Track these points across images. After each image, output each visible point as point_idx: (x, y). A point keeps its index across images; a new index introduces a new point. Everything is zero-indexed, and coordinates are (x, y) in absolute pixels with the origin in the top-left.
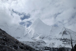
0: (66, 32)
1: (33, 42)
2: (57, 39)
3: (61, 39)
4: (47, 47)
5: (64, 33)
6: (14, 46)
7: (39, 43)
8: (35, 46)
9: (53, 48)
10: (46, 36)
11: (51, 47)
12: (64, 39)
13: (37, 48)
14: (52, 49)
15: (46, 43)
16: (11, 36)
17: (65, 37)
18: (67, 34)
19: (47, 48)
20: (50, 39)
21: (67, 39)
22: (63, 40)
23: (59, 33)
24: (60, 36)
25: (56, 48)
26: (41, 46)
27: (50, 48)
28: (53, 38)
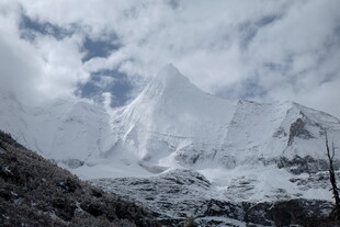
0: (307, 127)
1: (146, 182)
2: (266, 163)
3: (283, 163)
4: (217, 202)
5: (298, 130)
6: (55, 205)
7: (176, 184)
8: (158, 198)
9: (246, 206)
10: (209, 151)
11: (237, 201)
12: (295, 162)
13: (168, 206)
14: (241, 211)
15: (208, 184)
16: (40, 159)
17: (303, 148)
18: (309, 136)
19: (215, 207)
20: (230, 163)
21: (312, 160)
22: (291, 164)
23: (273, 132)
24: (280, 148)
25: (259, 207)
26: (187, 197)
27: (233, 208)
28: (241, 157)
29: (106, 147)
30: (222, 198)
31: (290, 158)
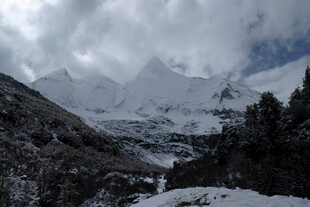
0: (231, 93)
1: (137, 122)
2: (207, 113)
3: (216, 113)
4: (177, 135)
5: (226, 94)
7: (154, 124)
8: (143, 131)
9: (193, 137)
10: (175, 105)
11: (188, 134)
12: (223, 112)
13: (149, 136)
14: (190, 139)
15: (173, 124)
17: (228, 104)
18: (231, 97)
19: (175, 137)
20: (187, 112)
21: (232, 111)
22: (221, 113)
23: (212, 94)
24: (215, 105)
25: (200, 137)
26: (160, 131)
27: (186, 138)
28: (193, 109)
29: (117, 103)
30: (180, 132)
31: (221, 110)
